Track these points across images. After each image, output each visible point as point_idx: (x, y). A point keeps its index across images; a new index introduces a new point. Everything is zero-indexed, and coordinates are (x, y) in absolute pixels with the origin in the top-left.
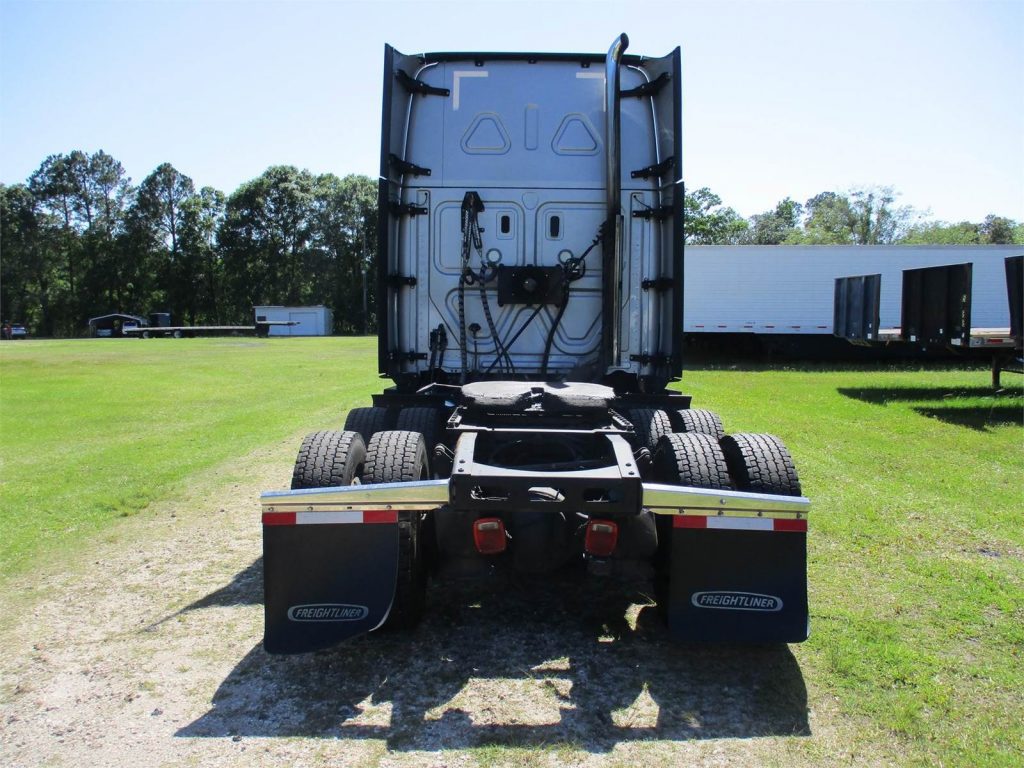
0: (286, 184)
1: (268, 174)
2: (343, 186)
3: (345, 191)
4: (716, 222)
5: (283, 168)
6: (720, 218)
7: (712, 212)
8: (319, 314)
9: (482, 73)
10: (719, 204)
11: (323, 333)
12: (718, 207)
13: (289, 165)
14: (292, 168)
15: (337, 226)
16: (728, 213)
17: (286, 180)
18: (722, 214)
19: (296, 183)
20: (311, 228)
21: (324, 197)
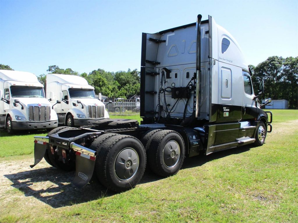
0: (274, 62)
1: (268, 59)
2: (294, 60)
3: (294, 62)
5: (273, 57)
8: (283, 102)
9: (173, 34)
11: (284, 108)
13: (275, 56)
14: (276, 57)
15: (291, 74)
17: (274, 61)
19: (277, 61)
20: (282, 75)
21: (287, 64)
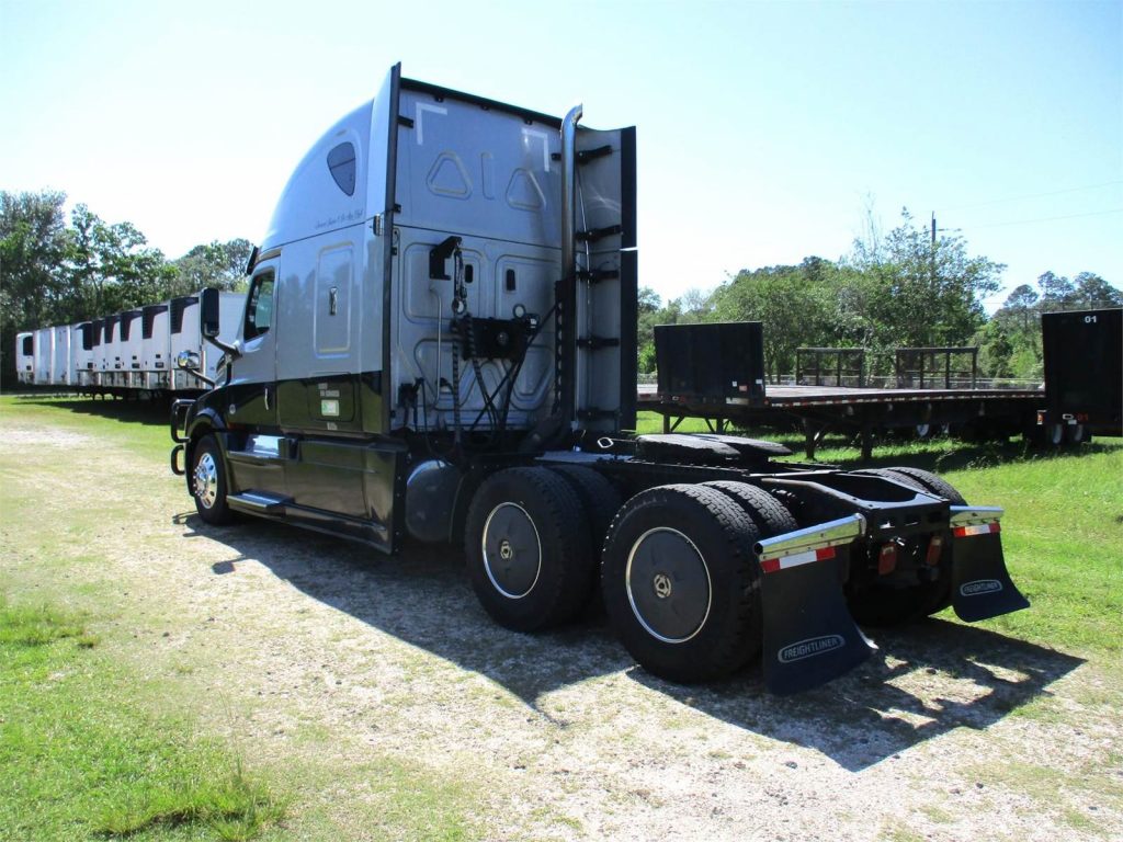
4: (141, 263)
6: (146, 259)
7: (136, 250)
9: (441, 110)
10: (144, 243)
12: (141, 246)
16: (156, 255)
18: (149, 254)
